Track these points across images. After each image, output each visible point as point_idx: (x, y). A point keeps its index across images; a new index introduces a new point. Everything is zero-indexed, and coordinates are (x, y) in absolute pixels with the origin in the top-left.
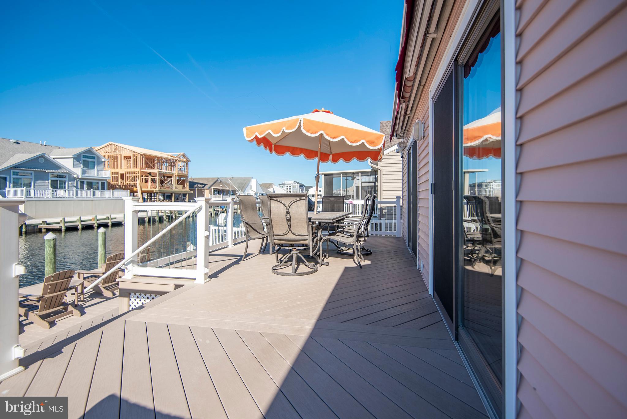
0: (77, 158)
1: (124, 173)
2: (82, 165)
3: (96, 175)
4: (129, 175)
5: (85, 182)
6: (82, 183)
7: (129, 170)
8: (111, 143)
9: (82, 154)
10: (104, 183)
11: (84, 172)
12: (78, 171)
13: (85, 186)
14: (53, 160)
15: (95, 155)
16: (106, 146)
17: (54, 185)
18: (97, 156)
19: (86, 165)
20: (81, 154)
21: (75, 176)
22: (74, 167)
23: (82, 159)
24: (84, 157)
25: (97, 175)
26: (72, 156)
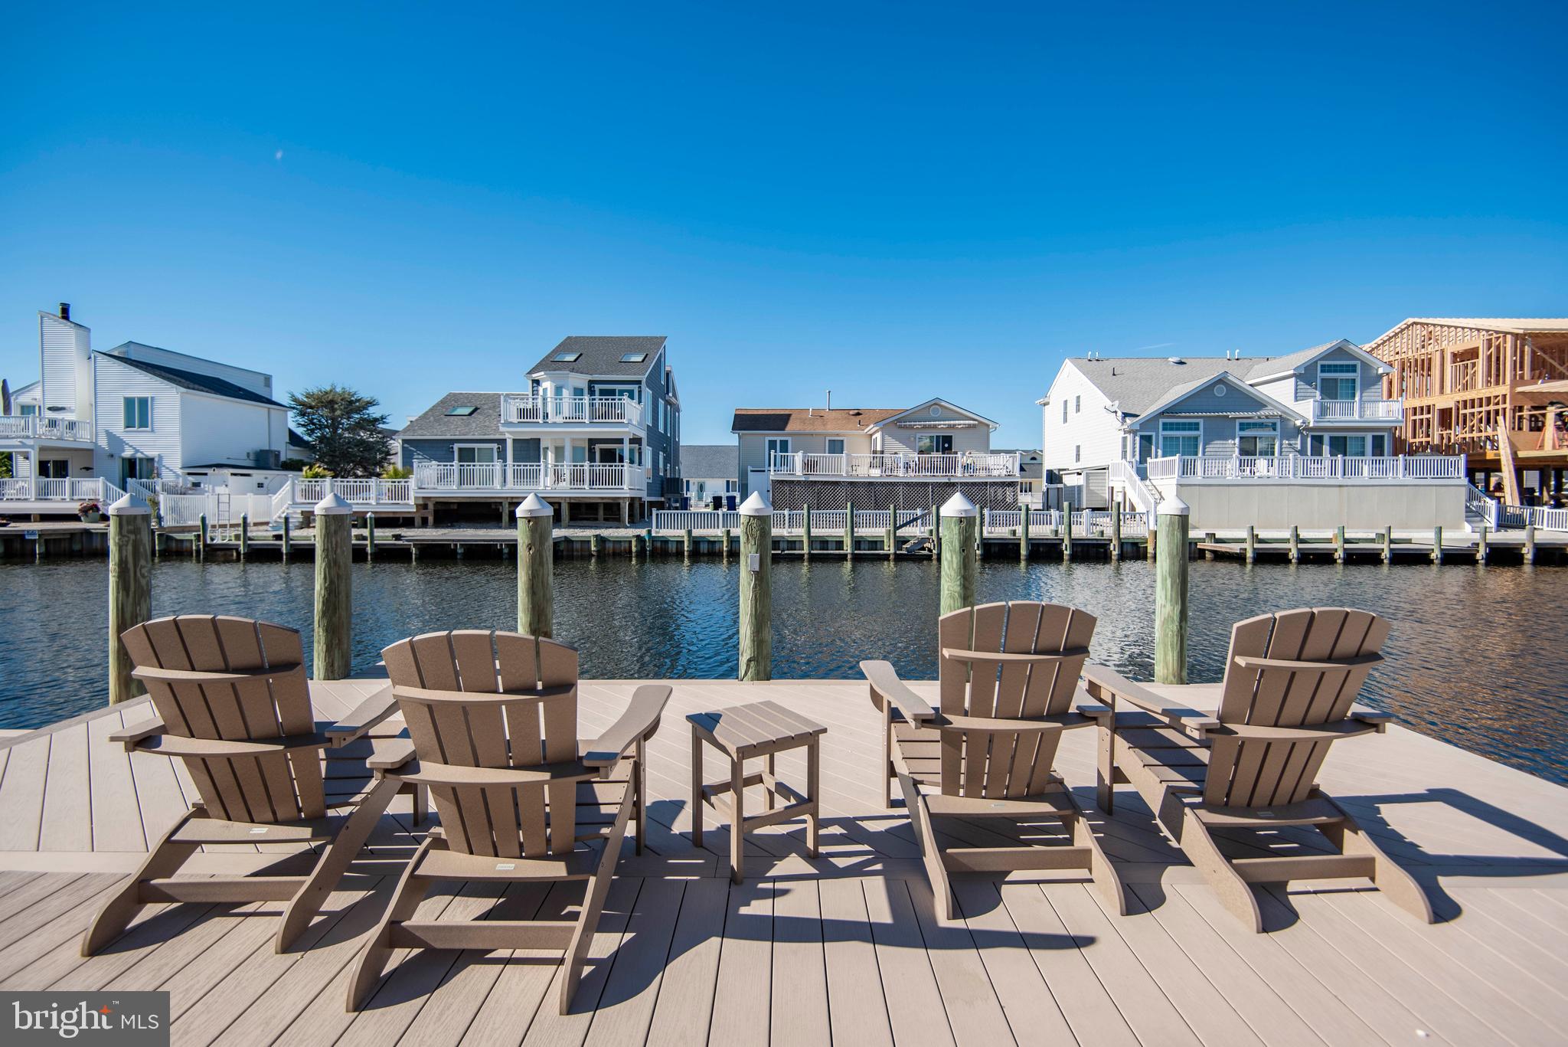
0: (1305, 376)
1: (1452, 405)
2: (1318, 393)
3: (1356, 417)
4: (1468, 411)
5: (1326, 440)
6: (1318, 440)
7: (1468, 395)
8: (1410, 320)
9: (1320, 363)
10: (1382, 437)
11: (1323, 411)
12: (1306, 411)
13: (1326, 448)
14: (1250, 389)
15: (1356, 359)
16: (1396, 334)
17: (1248, 450)
18: (1362, 362)
19: (1330, 390)
20: (1316, 362)
21: (1298, 423)
22: (1296, 399)
23: (1320, 375)
24: (1324, 369)
25: (1360, 416)
26: (1292, 372)
